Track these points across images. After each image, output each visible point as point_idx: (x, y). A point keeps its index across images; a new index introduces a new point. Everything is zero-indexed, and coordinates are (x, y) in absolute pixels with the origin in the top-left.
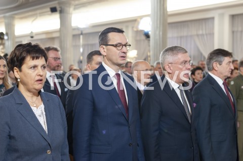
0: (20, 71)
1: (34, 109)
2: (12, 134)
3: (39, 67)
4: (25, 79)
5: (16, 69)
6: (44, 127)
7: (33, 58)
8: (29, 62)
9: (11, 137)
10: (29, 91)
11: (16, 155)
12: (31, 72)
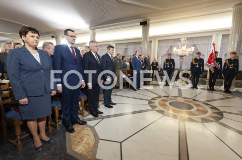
0: (25, 37)
1: (33, 54)
2: (21, 63)
3: (35, 37)
4: (28, 41)
5: (23, 37)
6: (37, 60)
7: (32, 33)
8: (30, 34)
9: (21, 65)
10: (30, 46)
11: (25, 72)
12: (31, 38)
